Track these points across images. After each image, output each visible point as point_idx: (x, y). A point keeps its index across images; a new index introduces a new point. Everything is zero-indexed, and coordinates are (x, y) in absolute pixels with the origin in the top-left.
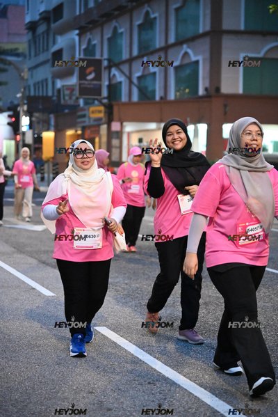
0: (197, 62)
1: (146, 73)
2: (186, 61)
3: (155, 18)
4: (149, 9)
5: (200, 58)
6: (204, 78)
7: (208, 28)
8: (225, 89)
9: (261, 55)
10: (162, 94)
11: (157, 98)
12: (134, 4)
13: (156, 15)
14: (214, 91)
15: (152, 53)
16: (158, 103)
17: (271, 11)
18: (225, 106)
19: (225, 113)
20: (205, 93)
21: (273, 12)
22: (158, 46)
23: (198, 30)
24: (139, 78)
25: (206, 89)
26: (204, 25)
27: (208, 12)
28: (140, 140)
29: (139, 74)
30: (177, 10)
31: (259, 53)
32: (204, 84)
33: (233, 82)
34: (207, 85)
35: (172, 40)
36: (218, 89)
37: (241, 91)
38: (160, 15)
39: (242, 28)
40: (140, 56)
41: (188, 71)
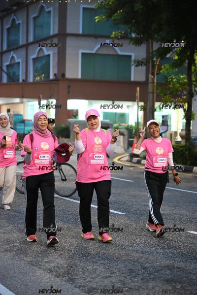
0: (49, 55)
1: (13, 62)
2: (41, 55)
3: (19, 24)
4: (15, 17)
5: (51, 53)
6: (53, 67)
7: (56, 32)
8: (69, 75)
9: (94, 52)
10: (24, 78)
11: (21, 81)
12: (4, 13)
13: (20, 21)
14: (61, 76)
15: (17, 49)
16: (21, 84)
17: (97, 20)
18: (69, 87)
19: (69, 92)
20: (54, 77)
21: (98, 21)
22: (21, 44)
23: (50, 33)
24: (8, 66)
25: (55, 75)
26: (54, 30)
27: (57, 20)
28: (9, 111)
29: (8, 63)
30: (35, 18)
31: (93, 50)
32: (53, 71)
33: (74, 70)
34: (56, 72)
35: (31, 39)
36: (63, 75)
37: (80, 77)
38: (23, 22)
39: (81, 32)
40: (8, 51)
41: (44, 62)
